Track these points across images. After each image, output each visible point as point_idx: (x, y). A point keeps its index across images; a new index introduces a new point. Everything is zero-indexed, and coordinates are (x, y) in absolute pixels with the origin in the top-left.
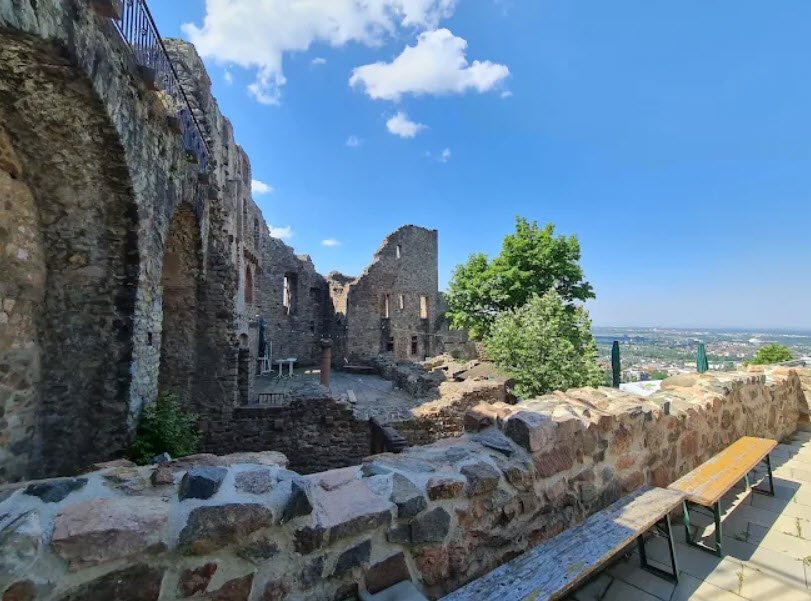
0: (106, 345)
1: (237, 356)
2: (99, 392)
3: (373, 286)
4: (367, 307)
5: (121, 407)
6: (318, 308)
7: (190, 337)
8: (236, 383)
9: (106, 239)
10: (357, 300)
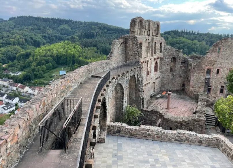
0: (121, 103)
1: (142, 99)
2: (120, 108)
3: (203, 66)
4: (200, 74)
5: (122, 111)
6: (184, 70)
7: (134, 94)
8: (141, 104)
9: (121, 91)
10: (195, 71)
